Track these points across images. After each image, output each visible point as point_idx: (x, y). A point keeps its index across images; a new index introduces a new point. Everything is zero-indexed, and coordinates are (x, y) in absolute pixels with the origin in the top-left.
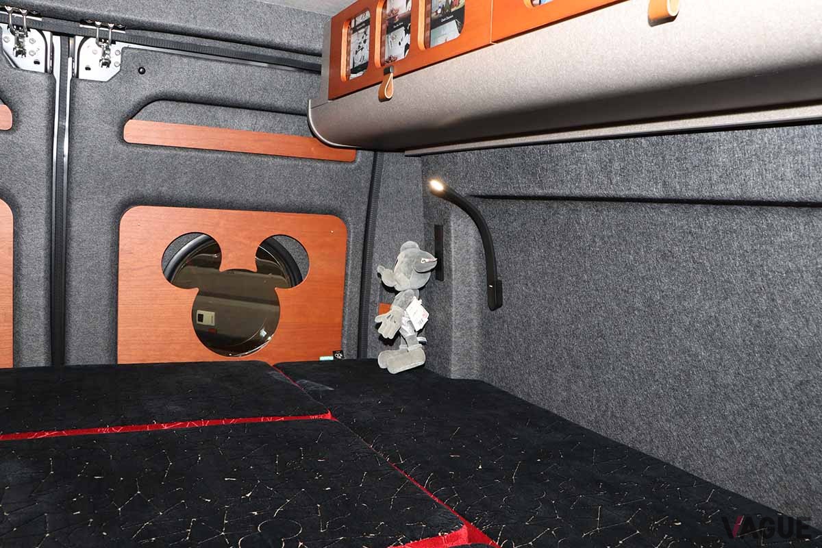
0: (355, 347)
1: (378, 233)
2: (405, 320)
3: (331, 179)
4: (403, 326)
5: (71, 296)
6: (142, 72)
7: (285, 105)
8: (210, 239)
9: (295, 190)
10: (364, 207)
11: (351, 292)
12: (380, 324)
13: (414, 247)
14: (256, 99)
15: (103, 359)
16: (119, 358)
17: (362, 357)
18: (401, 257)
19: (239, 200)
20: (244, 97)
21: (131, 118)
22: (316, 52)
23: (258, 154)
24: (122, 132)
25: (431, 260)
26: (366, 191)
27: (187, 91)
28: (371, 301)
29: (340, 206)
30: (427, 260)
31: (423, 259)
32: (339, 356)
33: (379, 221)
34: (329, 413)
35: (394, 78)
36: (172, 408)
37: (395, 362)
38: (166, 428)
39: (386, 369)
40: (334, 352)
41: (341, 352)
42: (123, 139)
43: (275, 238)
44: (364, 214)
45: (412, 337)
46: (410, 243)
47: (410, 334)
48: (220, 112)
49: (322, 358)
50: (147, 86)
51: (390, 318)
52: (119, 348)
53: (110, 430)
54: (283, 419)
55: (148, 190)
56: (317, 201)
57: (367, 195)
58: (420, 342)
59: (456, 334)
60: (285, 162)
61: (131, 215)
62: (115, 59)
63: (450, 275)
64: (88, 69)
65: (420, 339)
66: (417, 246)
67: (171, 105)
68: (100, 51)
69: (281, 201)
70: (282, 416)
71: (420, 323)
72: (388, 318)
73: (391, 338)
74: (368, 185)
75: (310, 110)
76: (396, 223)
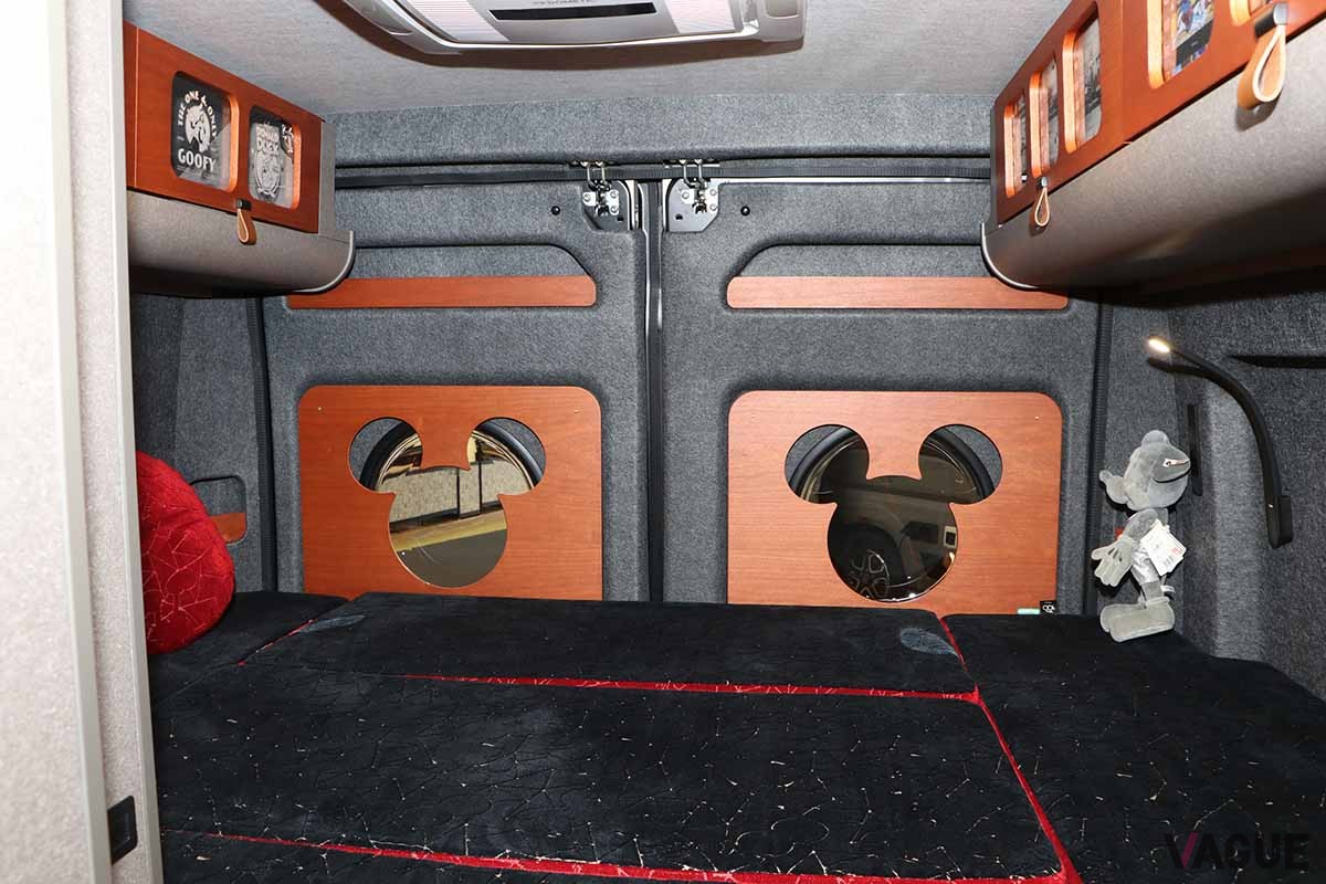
0: (1079, 596)
1: (1111, 418)
2: (1139, 557)
3: (1030, 337)
4: (1135, 566)
5: (669, 511)
6: (745, 212)
7: (950, 233)
8: (853, 433)
9: (976, 359)
10: (1089, 378)
11: (1071, 510)
12: (1099, 561)
13: (1161, 440)
14: (906, 229)
15: (710, 597)
16: (730, 594)
17: (1089, 613)
18: (1134, 458)
19: (890, 377)
20: (887, 230)
21: (738, 274)
22: (982, 152)
23: (914, 309)
24: (725, 296)
25: (1181, 462)
26: (1089, 352)
27: (806, 230)
28: (1103, 524)
29: (1049, 379)
30: (1174, 462)
31: (1167, 460)
32: (1050, 610)
33: (1112, 398)
34: (976, 692)
35: (1049, 194)
36: (760, 667)
37: (1121, 624)
38: (739, 691)
39: (1109, 634)
40: (1042, 603)
41: (1054, 603)
42: (727, 304)
43: (950, 429)
44: (1089, 388)
45: (1152, 585)
46: (1156, 433)
47: (1148, 581)
48: (860, 253)
49: (1022, 611)
50: (753, 230)
51: (1112, 554)
52: (729, 582)
53: (671, 686)
54: (901, 694)
55: (764, 368)
56: (1010, 371)
57: (1090, 358)
58: (1166, 594)
59: (1223, 583)
60: (955, 316)
61: (743, 404)
62: (711, 199)
63: (1210, 486)
64: (679, 217)
65: (1164, 589)
66: (1165, 437)
67: (793, 250)
68: (692, 192)
69: (953, 374)
70: (900, 691)
71: (1167, 563)
72: (1110, 553)
73: (1114, 584)
74: (1092, 341)
75: (984, 238)
76: (1137, 401)
